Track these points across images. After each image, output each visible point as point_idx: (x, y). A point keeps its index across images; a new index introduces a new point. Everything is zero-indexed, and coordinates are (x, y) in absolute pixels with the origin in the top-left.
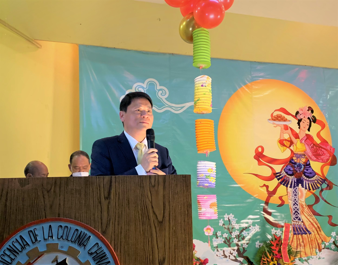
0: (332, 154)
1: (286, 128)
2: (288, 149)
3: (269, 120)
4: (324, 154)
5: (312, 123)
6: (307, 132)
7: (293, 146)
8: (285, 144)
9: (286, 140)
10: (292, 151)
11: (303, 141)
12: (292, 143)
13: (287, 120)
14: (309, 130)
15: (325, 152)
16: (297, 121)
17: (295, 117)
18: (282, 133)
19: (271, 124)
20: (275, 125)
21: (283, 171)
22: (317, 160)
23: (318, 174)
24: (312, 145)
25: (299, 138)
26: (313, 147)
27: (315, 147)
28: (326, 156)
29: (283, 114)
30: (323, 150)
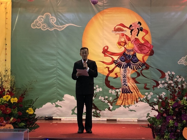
0: (151, 49)
1: (123, 35)
2: (123, 47)
3: (113, 31)
4: (145, 49)
5: (140, 31)
6: (136, 37)
7: (126, 45)
8: (121, 44)
9: (122, 42)
10: (125, 48)
11: (133, 42)
12: (125, 43)
13: (123, 30)
15: (146, 48)
16: (130, 31)
17: (129, 28)
18: (120, 38)
19: (114, 33)
20: (116, 34)
21: (119, 59)
22: (141, 53)
23: (140, 61)
24: (138, 44)
25: (130, 41)
26: (139, 45)
27: (140, 45)
28: (147, 50)
29: (122, 27)
30: (145, 47)
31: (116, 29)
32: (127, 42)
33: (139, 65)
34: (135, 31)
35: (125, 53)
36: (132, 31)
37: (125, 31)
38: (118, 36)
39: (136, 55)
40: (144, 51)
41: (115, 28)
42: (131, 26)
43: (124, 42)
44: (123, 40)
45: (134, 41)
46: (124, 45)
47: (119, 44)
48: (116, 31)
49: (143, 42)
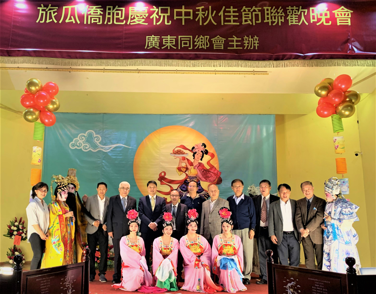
0: (218, 177)
1: (184, 159)
2: (184, 173)
3: (171, 154)
4: (212, 176)
5: (205, 155)
6: (200, 161)
7: (188, 171)
8: (182, 170)
9: (183, 167)
10: (187, 175)
11: (196, 168)
12: (187, 169)
13: (185, 153)
14: (201, 160)
16: (193, 154)
17: (191, 151)
18: (180, 162)
19: (172, 157)
20: (175, 157)
21: (179, 188)
22: (206, 181)
23: (206, 191)
24: (203, 170)
25: (193, 166)
26: (203, 172)
27: (205, 172)
28: (214, 178)
29: (182, 150)
30: (211, 173)
31: (175, 152)
32: (189, 167)
33: (204, 195)
34: (198, 154)
35: (187, 180)
36: (195, 153)
37: (187, 154)
38: (178, 160)
39: (200, 183)
40: (210, 178)
41: (174, 150)
42: (193, 148)
43: (184, 168)
44: (184, 165)
45: (198, 166)
46: (186, 171)
47: (179, 169)
48: (175, 154)
49: (208, 167)
